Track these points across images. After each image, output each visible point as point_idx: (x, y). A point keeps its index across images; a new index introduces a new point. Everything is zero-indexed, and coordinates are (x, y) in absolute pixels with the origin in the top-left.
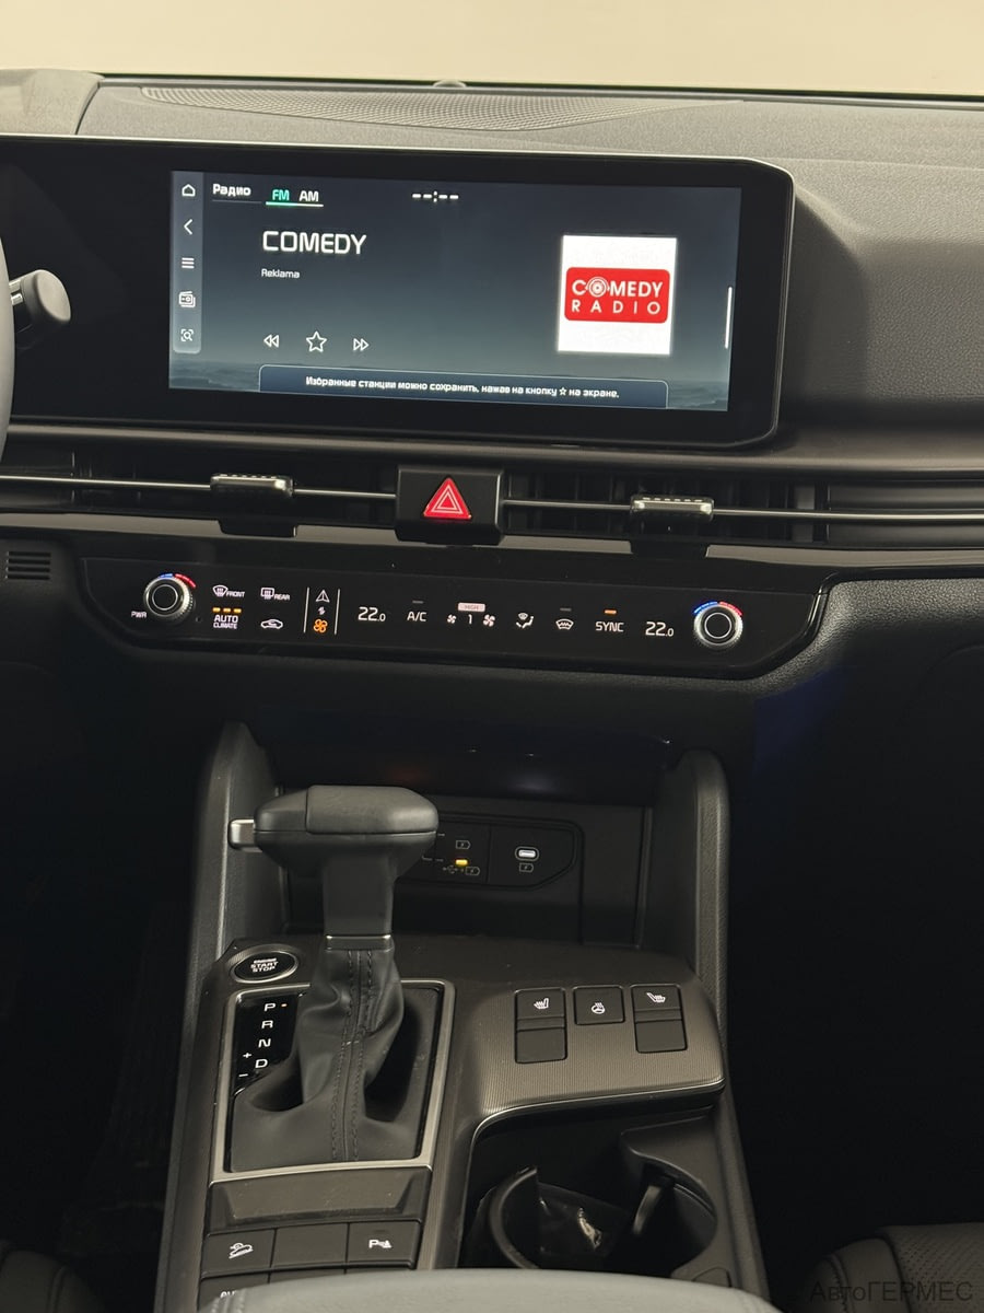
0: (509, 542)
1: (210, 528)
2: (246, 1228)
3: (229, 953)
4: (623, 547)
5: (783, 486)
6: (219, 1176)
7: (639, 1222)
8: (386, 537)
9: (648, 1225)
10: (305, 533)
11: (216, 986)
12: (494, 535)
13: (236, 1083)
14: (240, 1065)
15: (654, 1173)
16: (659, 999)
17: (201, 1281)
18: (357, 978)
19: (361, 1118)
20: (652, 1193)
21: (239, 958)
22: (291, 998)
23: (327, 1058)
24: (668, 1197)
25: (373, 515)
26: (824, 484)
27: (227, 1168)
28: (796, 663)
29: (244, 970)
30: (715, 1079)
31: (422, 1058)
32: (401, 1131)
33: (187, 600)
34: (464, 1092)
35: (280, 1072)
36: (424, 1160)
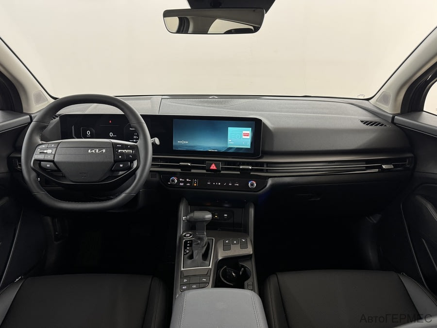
0: (222, 172)
1: (179, 170)
2: (186, 277)
3: (183, 233)
4: (239, 173)
5: (262, 164)
6: (182, 269)
7: (241, 273)
8: (204, 171)
9: (242, 273)
10: (193, 171)
11: (181, 238)
12: (220, 171)
13: (184, 255)
14: (185, 251)
15: (243, 266)
16: (244, 240)
17: (180, 285)
18: (201, 239)
19: (202, 261)
20: (243, 269)
21: (184, 234)
22: (191, 241)
23: (197, 251)
24: (245, 269)
25: (203, 168)
26: (268, 164)
27: (183, 268)
28: (264, 190)
29: (185, 236)
30: (252, 253)
31: (210, 251)
32: (207, 262)
33: (176, 181)
34: (216, 255)
35: (190, 253)
36: (210, 267)
